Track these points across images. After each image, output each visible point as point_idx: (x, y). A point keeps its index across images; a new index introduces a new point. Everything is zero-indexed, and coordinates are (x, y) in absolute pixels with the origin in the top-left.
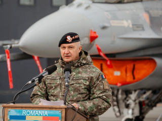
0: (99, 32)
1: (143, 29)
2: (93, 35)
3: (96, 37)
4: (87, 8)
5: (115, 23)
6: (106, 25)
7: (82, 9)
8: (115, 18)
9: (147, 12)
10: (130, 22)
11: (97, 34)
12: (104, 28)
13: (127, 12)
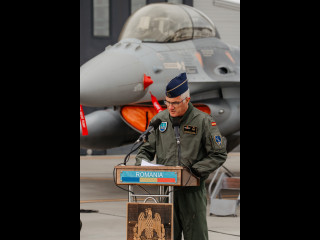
0: (154, 77)
1: (197, 72)
2: (147, 80)
3: (151, 83)
4: (138, 48)
5: (168, 66)
6: (160, 68)
7: (132, 50)
8: (168, 60)
9: (199, 51)
10: (183, 64)
11: (152, 79)
12: (158, 72)
13: (180, 52)
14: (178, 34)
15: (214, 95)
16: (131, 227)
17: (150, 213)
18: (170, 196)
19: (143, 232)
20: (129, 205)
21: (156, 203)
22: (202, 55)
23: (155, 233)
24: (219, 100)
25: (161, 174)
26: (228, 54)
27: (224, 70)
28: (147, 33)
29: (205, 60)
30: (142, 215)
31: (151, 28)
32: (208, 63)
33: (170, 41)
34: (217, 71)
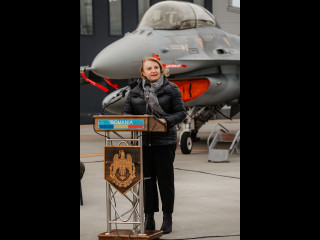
0: (161, 55)
1: (198, 53)
4: (149, 34)
5: (174, 47)
6: (167, 49)
7: (144, 36)
8: (174, 43)
9: (200, 37)
10: (186, 46)
12: (165, 51)
14: (184, 24)
15: (214, 71)
16: (107, 166)
17: (123, 154)
18: (140, 140)
19: (118, 170)
20: (106, 148)
21: (128, 146)
22: (203, 40)
23: (127, 170)
24: (219, 74)
25: (131, 122)
26: (225, 40)
27: (221, 52)
28: (158, 23)
29: (205, 43)
30: (116, 156)
31: (161, 19)
32: (207, 46)
33: (177, 28)
34: (215, 52)
